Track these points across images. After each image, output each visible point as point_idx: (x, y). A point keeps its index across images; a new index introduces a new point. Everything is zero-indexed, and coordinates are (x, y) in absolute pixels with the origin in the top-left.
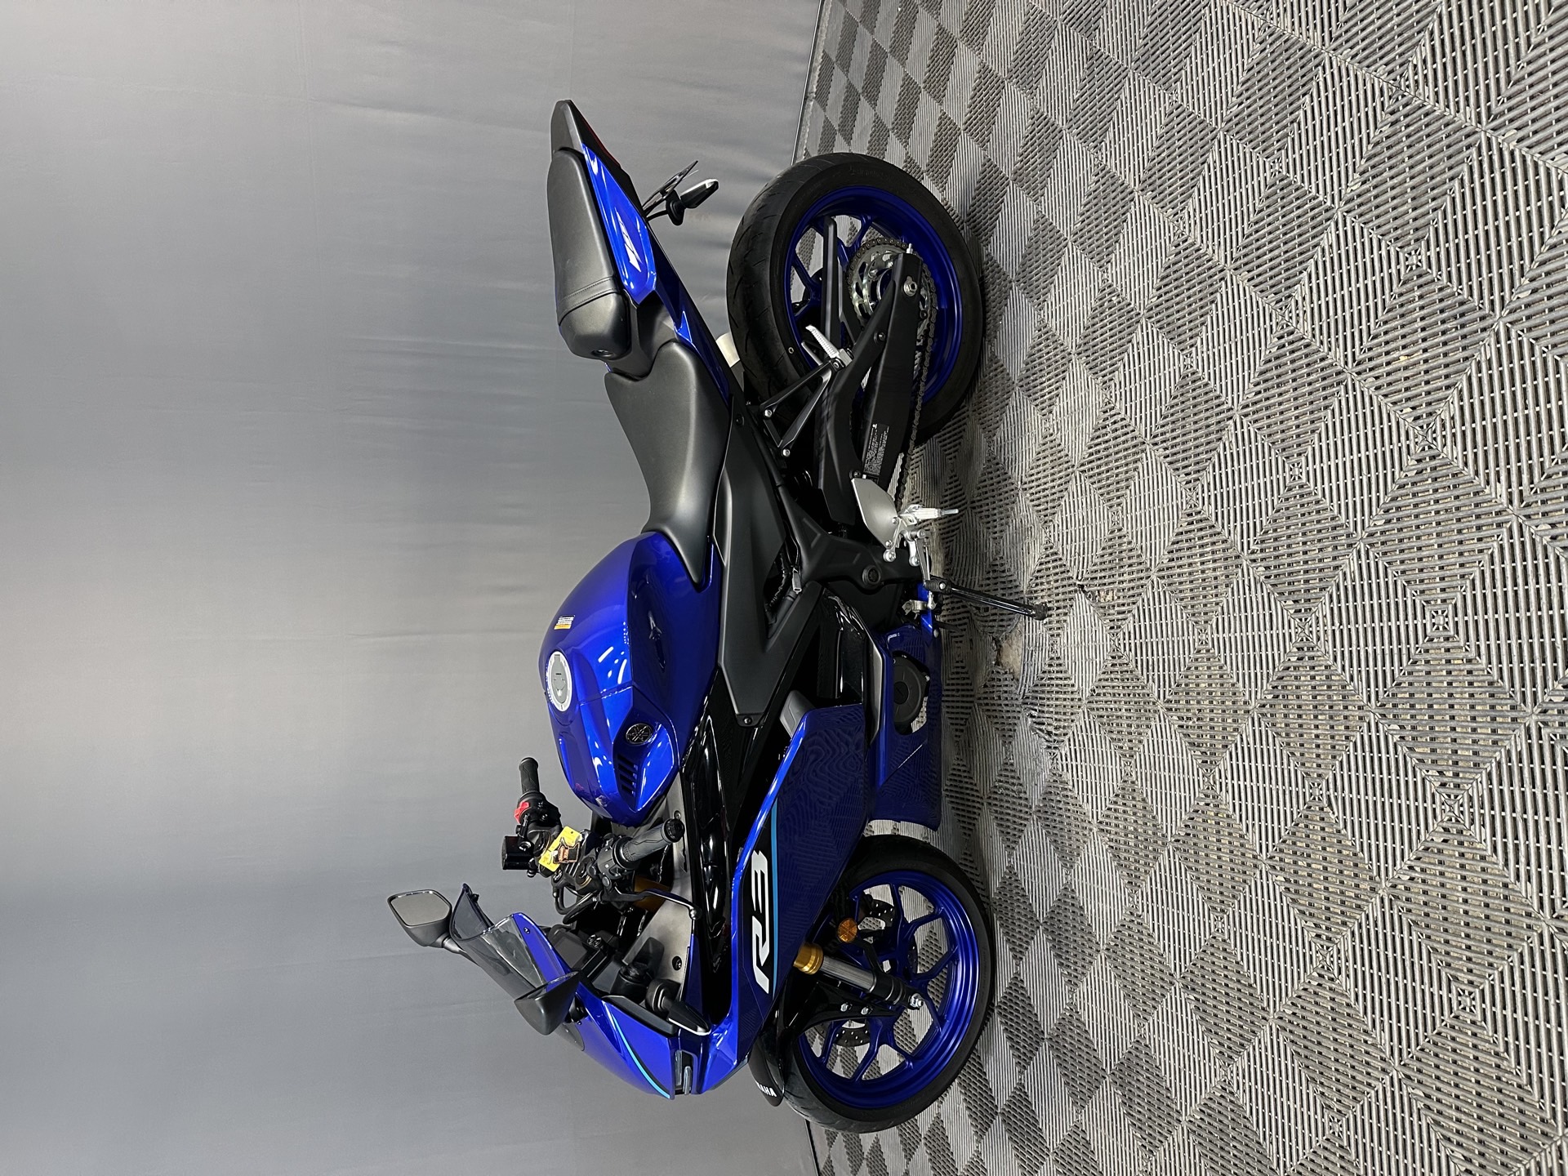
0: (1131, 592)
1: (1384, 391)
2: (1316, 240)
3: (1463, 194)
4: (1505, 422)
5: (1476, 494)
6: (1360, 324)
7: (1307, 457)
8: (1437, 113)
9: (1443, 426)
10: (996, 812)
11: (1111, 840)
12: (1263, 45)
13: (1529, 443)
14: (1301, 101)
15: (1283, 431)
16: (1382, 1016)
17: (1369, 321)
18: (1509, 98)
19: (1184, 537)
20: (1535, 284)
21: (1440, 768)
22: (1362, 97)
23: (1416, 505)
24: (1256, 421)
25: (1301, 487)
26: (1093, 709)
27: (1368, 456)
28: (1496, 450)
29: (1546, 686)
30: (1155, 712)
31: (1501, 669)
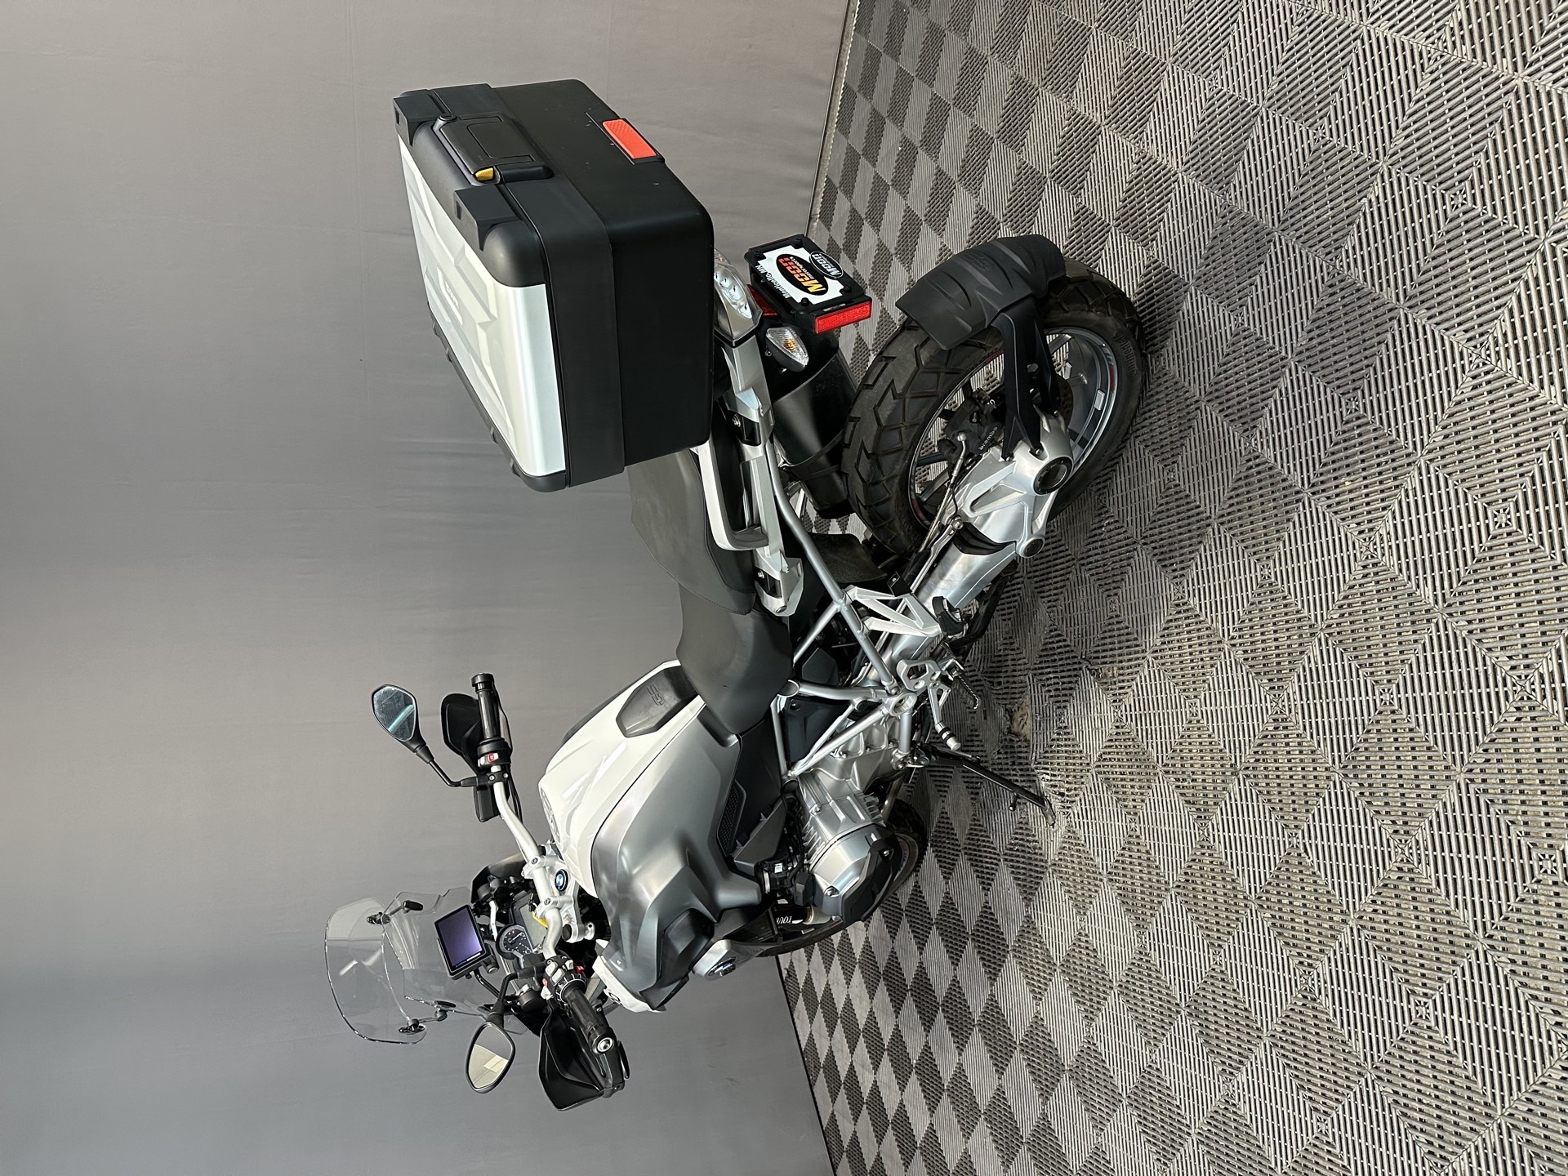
0: (1130, 670)
1: (1335, 509)
2: (1275, 383)
3: (1388, 355)
4: (1429, 538)
5: (1410, 595)
6: (1313, 453)
7: (1274, 560)
8: (1365, 290)
9: (1382, 539)
10: (1013, 867)
11: (1119, 888)
12: (1224, 220)
13: (1448, 555)
14: (1257, 269)
15: (1253, 538)
16: (1356, 1027)
17: (1319, 451)
18: (1420, 284)
19: (1173, 624)
20: (1446, 432)
21: (1392, 818)
22: (1306, 271)
23: (1363, 603)
24: (1231, 528)
25: (1271, 584)
26: (1100, 773)
27: (1323, 562)
28: (1423, 560)
29: (1470, 751)
30: (1155, 774)
31: (1435, 736)
